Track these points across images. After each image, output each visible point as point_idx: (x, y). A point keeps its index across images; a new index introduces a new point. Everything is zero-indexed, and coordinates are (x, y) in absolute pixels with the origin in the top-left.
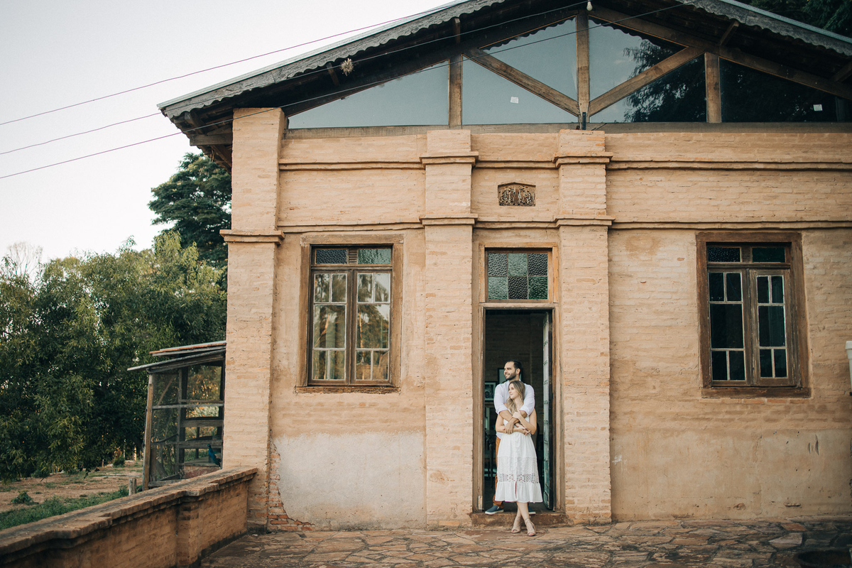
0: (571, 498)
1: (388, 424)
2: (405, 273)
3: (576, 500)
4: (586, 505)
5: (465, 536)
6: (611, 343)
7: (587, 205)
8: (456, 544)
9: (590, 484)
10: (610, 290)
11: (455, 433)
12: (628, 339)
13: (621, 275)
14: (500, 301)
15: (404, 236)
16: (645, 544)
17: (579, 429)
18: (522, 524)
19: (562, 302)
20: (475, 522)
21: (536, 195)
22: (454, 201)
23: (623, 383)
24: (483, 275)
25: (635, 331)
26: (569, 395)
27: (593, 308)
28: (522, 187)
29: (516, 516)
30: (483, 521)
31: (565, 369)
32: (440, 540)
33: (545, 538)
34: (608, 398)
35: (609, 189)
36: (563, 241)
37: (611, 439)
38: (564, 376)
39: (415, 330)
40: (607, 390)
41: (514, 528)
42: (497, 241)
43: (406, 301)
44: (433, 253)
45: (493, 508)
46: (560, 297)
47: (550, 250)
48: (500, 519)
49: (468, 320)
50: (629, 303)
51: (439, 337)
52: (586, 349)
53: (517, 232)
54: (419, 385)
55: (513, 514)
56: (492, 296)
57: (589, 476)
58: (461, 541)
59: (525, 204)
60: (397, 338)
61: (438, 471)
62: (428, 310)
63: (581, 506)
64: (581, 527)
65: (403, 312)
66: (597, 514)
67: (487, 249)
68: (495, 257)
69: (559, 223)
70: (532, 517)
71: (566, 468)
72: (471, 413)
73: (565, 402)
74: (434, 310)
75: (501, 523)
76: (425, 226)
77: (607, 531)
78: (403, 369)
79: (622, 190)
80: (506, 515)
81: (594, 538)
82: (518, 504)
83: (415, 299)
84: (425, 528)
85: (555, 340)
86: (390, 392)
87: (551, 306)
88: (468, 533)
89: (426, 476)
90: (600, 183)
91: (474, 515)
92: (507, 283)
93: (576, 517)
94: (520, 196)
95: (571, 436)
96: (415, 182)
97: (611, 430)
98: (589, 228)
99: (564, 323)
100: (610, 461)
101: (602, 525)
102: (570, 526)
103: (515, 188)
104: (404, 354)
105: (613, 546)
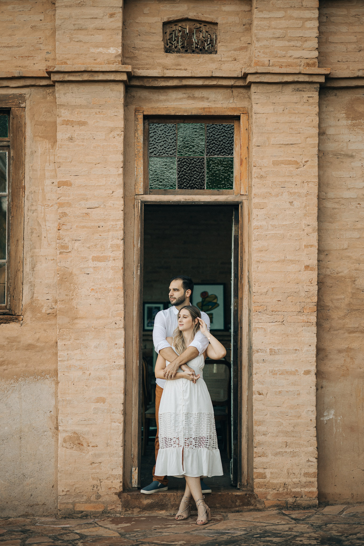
0: (261, 471)
1: (5, 367)
2: (28, 151)
3: (268, 472)
4: (281, 480)
5: (109, 526)
6: (320, 251)
7: (291, 53)
8: (93, 537)
9: (288, 450)
10: (319, 177)
11: (100, 379)
12: (346, 246)
13: (337, 155)
14: (165, 193)
15: (27, 96)
16: (355, 537)
17: (274, 373)
18: (192, 507)
19: (253, 195)
20: (126, 505)
21: (219, 37)
22: (97, 47)
23: (337, 308)
24: (141, 154)
25: (356, 234)
26: (260, 325)
27: (295, 203)
28: (198, 25)
29: (183, 495)
30: (137, 503)
31: (254, 289)
32: (72, 532)
33: (220, 526)
34: (314, 329)
35: (324, 29)
36: (255, 106)
37: (319, 387)
38: (254, 298)
39: (44, 234)
40: (313, 318)
41: (179, 513)
42: (160, 105)
43: (31, 193)
44: (67, 123)
45: (152, 484)
46: (250, 187)
47: (238, 118)
48: (162, 500)
49: (118, 220)
50: (347, 194)
51: (77, 244)
52: (284, 261)
53: (189, 92)
54: (50, 311)
55: (179, 493)
56: (155, 184)
57: (286, 439)
58: (101, 532)
59: (202, 51)
60: (17, 246)
61: (75, 433)
62: (61, 205)
63: (275, 481)
64: (275, 512)
65: (26, 208)
66: (298, 493)
67: (146, 118)
68: (159, 128)
69: (250, 79)
70: (206, 498)
71: (255, 428)
72: (122, 350)
73: (254, 335)
74: (69, 205)
75: (162, 505)
76: (55, 82)
77: (310, 517)
78: (26, 289)
79: (344, 29)
80: (169, 494)
81: (286, 527)
82: (187, 480)
83: (43, 190)
84: (56, 516)
85: (242, 249)
86: (7, 321)
87: (237, 199)
88: (116, 521)
89: (58, 440)
90: (310, 19)
91: (125, 495)
92: (175, 167)
93: (269, 497)
94: (194, 39)
95: (262, 383)
96: (42, 17)
97: (318, 374)
98: (292, 87)
99: (254, 223)
100: (317, 418)
101: (304, 508)
102: (259, 510)
103: (188, 27)
104: (27, 268)
105: (309, 538)
